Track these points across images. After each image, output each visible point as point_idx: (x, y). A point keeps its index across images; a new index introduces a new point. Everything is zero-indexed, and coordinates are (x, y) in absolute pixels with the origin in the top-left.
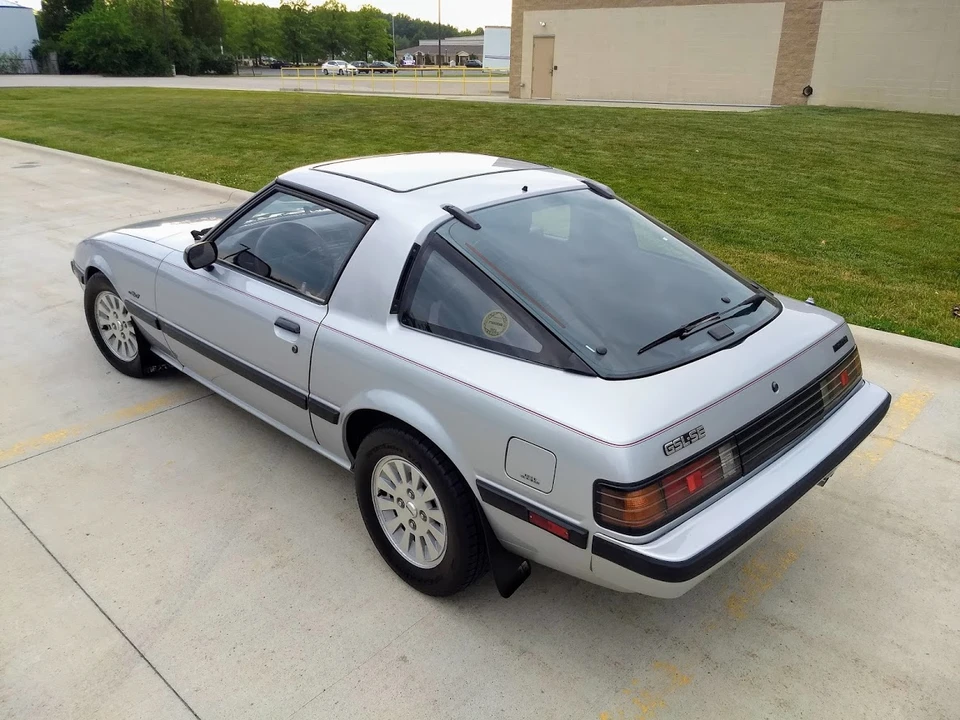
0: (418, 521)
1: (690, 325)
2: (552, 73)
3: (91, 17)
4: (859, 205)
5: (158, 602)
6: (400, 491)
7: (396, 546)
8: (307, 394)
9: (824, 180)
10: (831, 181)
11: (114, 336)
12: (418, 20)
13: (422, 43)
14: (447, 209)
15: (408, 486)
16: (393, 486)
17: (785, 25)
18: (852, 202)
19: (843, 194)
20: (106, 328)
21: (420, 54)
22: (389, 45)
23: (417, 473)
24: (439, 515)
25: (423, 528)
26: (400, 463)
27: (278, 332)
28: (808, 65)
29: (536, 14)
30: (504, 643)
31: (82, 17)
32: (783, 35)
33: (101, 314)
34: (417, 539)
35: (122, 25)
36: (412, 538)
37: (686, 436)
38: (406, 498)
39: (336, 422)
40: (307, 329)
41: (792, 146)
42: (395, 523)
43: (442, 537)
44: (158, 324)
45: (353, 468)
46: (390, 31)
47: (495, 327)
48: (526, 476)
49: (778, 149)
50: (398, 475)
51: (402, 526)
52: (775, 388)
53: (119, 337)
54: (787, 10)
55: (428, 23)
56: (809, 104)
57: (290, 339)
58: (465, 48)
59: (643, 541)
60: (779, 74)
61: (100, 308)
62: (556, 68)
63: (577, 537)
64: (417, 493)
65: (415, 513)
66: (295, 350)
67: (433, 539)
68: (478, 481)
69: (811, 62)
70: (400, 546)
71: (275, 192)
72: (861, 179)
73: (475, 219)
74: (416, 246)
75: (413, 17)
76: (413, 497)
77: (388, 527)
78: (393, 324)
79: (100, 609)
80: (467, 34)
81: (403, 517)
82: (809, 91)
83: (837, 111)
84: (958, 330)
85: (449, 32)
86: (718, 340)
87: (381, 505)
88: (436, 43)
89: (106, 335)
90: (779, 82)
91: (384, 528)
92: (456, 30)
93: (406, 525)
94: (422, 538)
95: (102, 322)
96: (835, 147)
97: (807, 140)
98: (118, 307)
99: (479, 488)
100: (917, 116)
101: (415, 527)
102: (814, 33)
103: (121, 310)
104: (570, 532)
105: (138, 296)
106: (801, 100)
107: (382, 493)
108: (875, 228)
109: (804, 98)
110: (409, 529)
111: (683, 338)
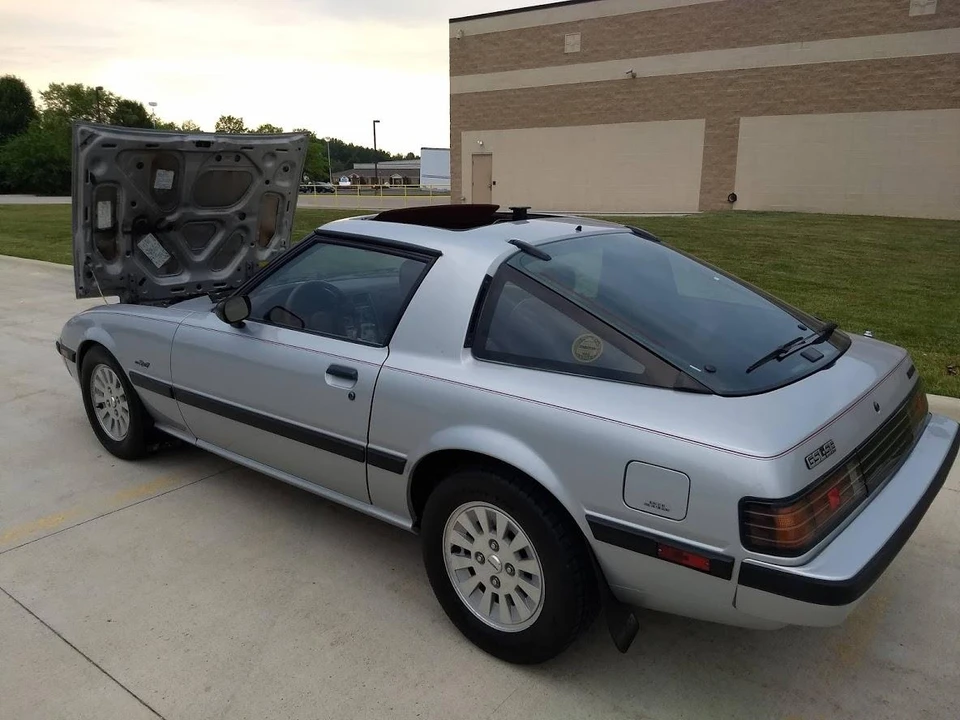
0: (504, 577)
1: (786, 346)
2: (491, 187)
3: (26, 139)
4: (819, 287)
5: (208, 689)
6: (480, 544)
7: (472, 610)
8: (365, 444)
9: (775, 267)
10: (784, 267)
11: (108, 414)
12: (351, 145)
13: (356, 166)
14: (513, 242)
15: (491, 536)
16: (470, 538)
17: (707, 138)
18: (811, 283)
19: (799, 277)
20: (101, 406)
21: (355, 177)
22: (325, 167)
23: (503, 519)
24: (533, 566)
25: (509, 584)
26: (481, 510)
27: (330, 380)
28: (731, 174)
29: (473, 134)
30: (616, 709)
31: (17, 140)
32: (705, 148)
33: (97, 391)
34: (502, 599)
35: (58, 146)
36: (495, 598)
37: (822, 449)
38: (486, 551)
39: (400, 472)
40: (366, 374)
41: (735, 241)
42: (474, 582)
43: (535, 593)
44: (172, 393)
45: (416, 525)
46: (326, 155)
47: (587, 351)
48: (653, 504)
49: (723, 244)
50: (478, 526)
51: (481, 587)
52: (877, 408)
53: (113, 415)
54: (708, 126)
55: (361, 148)
56: (734, 209)
57: (346, 386)
58: (399, 171)
59: (801, 562)
60: (703, 183)
61: (96, 384)
62: (494, 183)
63: (719, 566)
64: (502, 543)
65: (499, 567)
66: (352, 397)
67: (524, 594)
68: (588, 516)
69: (733, 172)
70: (479, 610)
71: (315, 242)
72: (812, 264)
73: (545, 251)
74: (487, 278)
75: (347, 142)
76: (497, 549)
77: (463, 589)
78: (468, 359)
79: (141, 701)
80: (399, 158)
81: (483, 574)
82: (733, 198)
83: (764, 214)
84: (958, 386)
85: (381, 156)
86: (813, 362)
87: (454, 563)
88: (372, 166)
89: (100, 414)
90: (705, 189)
91: (458, 590)
92: (388, 155)
93: (487, 583)
94: (509, 598)
95: (98, 399)
96: (776, 241)
97: (748, 235)
98: (112, 382)
99: (590, 523)
100: (837, 216)
101: (498, 585)
102: (735, 146)
103: (115, 382)
104: (712, 562)
105: (147, 365)
106: (727, 206)
107: (456, 549)
108: (843, 304)
109: (729, 204)
110: (490, 589)
111: (780, 359)
